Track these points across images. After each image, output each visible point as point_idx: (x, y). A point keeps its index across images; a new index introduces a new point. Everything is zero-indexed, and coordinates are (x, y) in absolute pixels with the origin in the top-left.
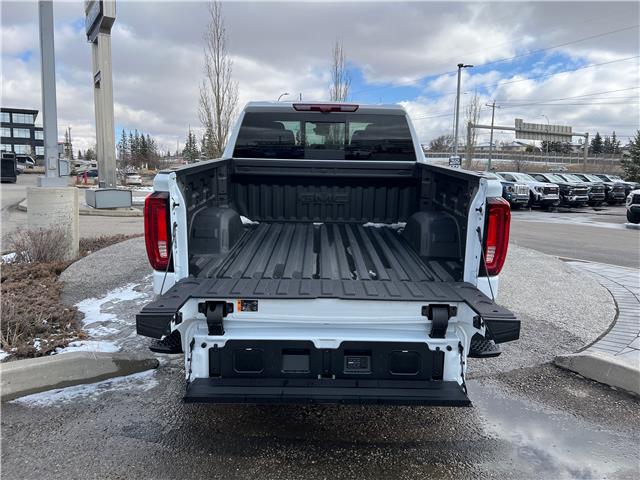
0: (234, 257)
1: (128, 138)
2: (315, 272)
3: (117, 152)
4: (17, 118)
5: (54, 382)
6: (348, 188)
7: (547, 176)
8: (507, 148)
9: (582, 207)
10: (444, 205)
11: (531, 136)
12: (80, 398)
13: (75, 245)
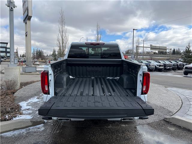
0: (68, 89)
1: (35, 51)
2: (92, 94)
3: (32, 55)
4: (2, 45)
5: (12, 129)
6: (102, 67)
7: (160, 61)
8: (148, 53)
9: (171, 70)
10: (130, 72)
11: (155, 49)
12: (20, 134)
13: (19, 84)
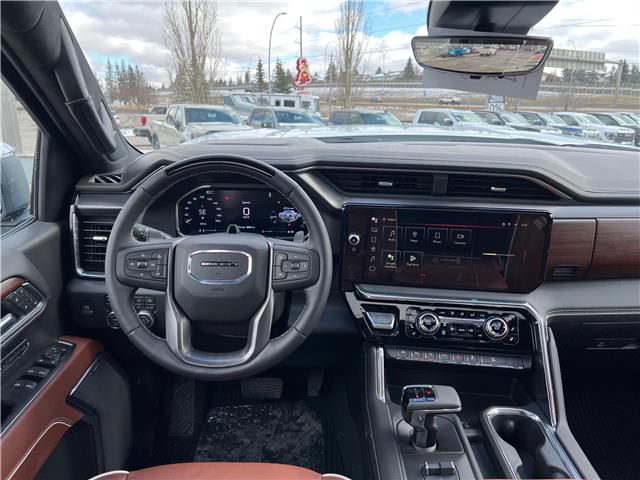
1: (114, 70)
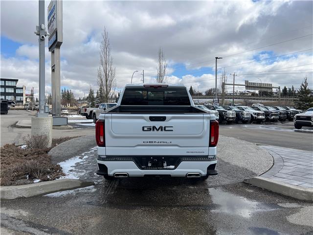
1: (61, 92)
4: (8, 83)
8: (242, 94)
9: (276, 122)
11: (253, 88)
13: (51, 141)
